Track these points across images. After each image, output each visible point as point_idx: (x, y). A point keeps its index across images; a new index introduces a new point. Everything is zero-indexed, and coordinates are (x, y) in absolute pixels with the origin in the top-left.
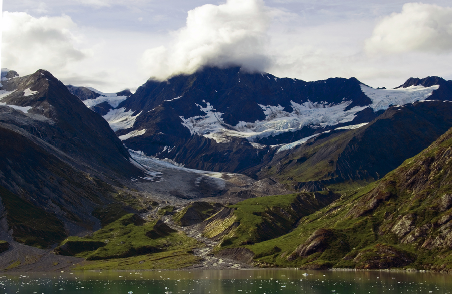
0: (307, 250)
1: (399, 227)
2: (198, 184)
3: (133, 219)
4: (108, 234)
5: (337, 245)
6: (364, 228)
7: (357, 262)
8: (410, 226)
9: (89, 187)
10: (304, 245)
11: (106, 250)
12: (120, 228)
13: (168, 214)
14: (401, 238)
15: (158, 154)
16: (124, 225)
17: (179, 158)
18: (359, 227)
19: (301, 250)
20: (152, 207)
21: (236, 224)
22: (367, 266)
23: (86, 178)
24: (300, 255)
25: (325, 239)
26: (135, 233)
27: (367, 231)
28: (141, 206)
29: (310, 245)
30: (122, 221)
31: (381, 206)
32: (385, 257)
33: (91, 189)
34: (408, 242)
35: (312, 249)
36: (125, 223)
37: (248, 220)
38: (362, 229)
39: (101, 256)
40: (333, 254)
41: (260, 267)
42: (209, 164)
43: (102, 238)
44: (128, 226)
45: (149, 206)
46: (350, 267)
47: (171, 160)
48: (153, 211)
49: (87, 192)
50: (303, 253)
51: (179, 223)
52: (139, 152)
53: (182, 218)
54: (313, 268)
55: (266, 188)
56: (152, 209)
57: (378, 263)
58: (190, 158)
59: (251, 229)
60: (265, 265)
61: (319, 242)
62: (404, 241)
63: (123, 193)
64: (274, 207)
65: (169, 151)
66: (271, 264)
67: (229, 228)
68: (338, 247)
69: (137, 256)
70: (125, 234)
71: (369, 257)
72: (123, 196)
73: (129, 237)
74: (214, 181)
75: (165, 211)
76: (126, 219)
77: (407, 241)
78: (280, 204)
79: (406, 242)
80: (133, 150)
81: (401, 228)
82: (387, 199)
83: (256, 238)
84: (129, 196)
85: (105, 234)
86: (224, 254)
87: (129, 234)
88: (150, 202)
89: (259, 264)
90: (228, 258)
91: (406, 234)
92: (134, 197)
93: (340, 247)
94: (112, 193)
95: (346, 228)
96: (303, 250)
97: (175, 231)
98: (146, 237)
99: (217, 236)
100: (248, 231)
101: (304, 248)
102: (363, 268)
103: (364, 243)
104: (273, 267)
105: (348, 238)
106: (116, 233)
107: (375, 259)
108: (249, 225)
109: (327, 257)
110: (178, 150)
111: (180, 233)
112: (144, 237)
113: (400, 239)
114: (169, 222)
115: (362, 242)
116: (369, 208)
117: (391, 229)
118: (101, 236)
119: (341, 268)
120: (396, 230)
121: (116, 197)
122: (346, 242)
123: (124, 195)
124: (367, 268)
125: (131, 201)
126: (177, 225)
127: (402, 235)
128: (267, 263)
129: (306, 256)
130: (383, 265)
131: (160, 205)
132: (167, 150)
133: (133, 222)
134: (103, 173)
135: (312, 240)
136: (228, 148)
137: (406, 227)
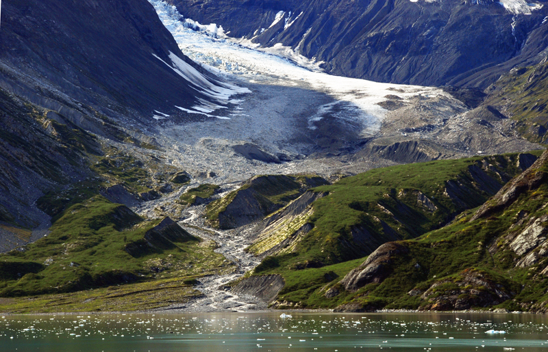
0: (357, 278)
1: (522, 238)
2: (316, 123)
3: (116, 217)
4: (56, 246)
5: (406, 271)
6: (470, 240)
7: (426, 298)
8: (539, 236)
9: (39, 144)
10: (355, 271)
11: (38, 278)
12: (81, 235)
13: (199, 204)
14: (519, 258)
15: (259, 33)
16: (91, 227)
17: (309, 45)
18: (462, 237)
19: (349, 279)
20: (173, 185)
21: (307, 227)
22: (435, 305)
23: (38, 122)
24: (347, 288)
25: (391, 259)
26: (106, 246)
27: (472, 245)
28: (149, 185)
29: (363, 271)
30: (90, 219)
31: (520, 199)
32: (467, 291)
33: (45, 148)
34: (525, 265)
35: (365, 278)
36: (95, 224)
37: (331, 220)
38: (464, 243)
39: (25, 289)
40: (396, 285)
41: (277, 308)
42: (384, 60)
43: (42, 255)
44: (101, 229)
45: (167, 185)
46: (410, 307)
47: (288, 50)
48: (171, 195)
49: (34, 155)
50: (351, 283)
51: (214, 223)
52: (212, 28)
53: (221, 213)
54: (352, 309)
55: (467, 134)
56: (171, 191)
57: (454, 301)
58: (338, 44)
59: (328, 238)
60: (285, 304)
61: (377, 266)
62: (520, 264)
63: (115, 156)
64: (406, 190)
65: (287, 26)
66: (295, 303)
67: (292, 235)
68: (408, 273)
69: (94, 288)
70: (87, 247)
71: (443, 290)
72: (114, 162)
73: (92, 253)
74: (357, 114)
75: (193, 197)
76: (99, 217)
77: (525, 263)
78: (424, 182)
79: (523, 265)
80: (197, 24)
81: (524, 241)
82: (535, 186)
83: (333, 255)
84: (128, 161)
85: (50, 247)
86: (245, 286)
87: (95, 248)
88: (172, 174)
89: (276, 303)
90: (249, 293)
91: (528, 251)
92: (140, 164)
93: (411, 275)
94: (91, 156)
95: (438, 241)
96: (351, 279)
97: (198, 240)
98: (124, 253)
99: (269, 251)
100: (321, 242)
101: (354, 275)
102: (429, 309)
103: (456, 267)
104: (297, 307)
105: (433, 257)
106: (70, 245)
107: (452, 294)
108: (327, 230)
109: (382, 291)
110: (309, 21)
111: (206, 243)
112: (119, 253)
113: (517, 260)
114: (195, 220)
115: (453, 265)
116: (499, 203)
117: (510, 241)
118: (40, 250)
119: (396, 309)
120: (516, 245)
121: (98, 166)
122: (426, 264)
123: (116, 159)
124: (436, 309)
125: (131, 173)
126: (209, 227)
127: (521, 253)
128: (289, 302)
129: (354, 289)
130: (461, 303)
131: (193, 181)
132: (282, 22)
133: (112, 221)
134: (83, 106)
135: (370, 262)
136: (436, 15)
137: (532, 239)
